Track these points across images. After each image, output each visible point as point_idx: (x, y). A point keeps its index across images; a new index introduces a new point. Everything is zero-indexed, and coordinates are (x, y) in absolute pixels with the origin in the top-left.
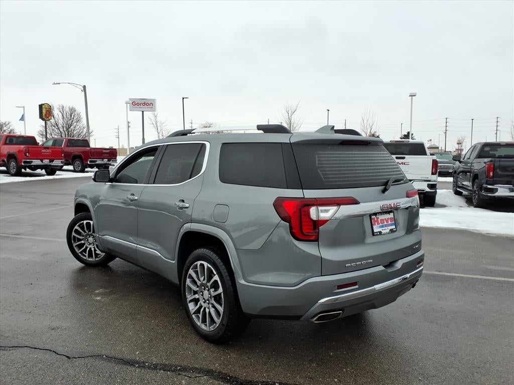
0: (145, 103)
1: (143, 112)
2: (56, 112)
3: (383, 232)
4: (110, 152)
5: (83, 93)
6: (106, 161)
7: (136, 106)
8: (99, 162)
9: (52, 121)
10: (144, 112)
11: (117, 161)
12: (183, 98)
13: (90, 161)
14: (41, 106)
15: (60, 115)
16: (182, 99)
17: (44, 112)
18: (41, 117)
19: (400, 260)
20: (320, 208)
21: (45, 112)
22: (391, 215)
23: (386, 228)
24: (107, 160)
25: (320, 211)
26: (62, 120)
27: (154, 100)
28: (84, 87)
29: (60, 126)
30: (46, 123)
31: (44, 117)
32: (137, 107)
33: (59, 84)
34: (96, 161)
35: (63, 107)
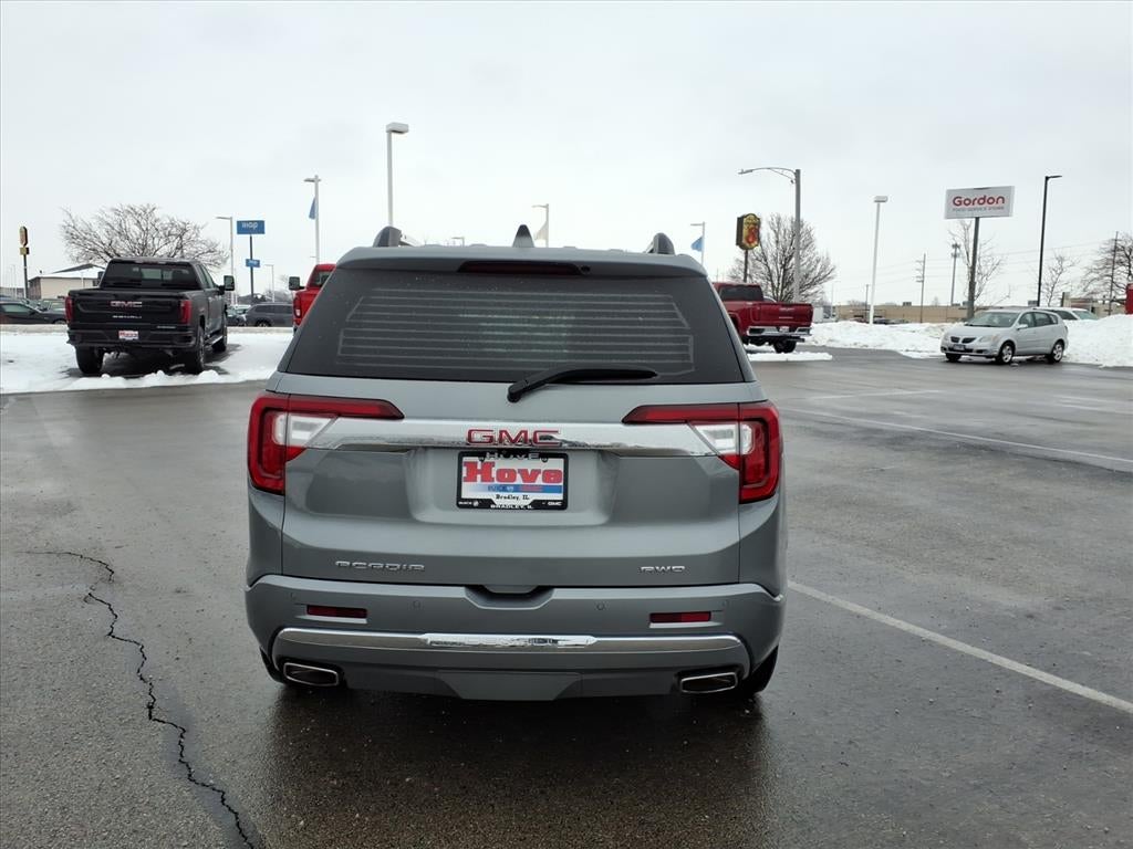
0: (984, 199)
1: (977, 219)
2: (766, 232)
3: (498, 502)
4: (795, 311)
5: (794, 186)
6: (784, 330)
7: (963, 206)
8: (770, 331)
9: (758, 249)
10: (981, 220)
11: (811, 332)
12: (1047, 178)
13: (752, 331)
14: (740, 221)
15: (773, 234)
16: (1044, 179)
17: (745, 232)
18: (739, 242)
19: (556, 590)
20: (294, 418)
21: (747, 232)
22: (556, 464)
23: (520, 495)
24: (787, 328)
25: (291, 425)
26: (774, 245)
27: (1009, 189)
28: (798, 173)
29: (770, 259)
30: (746, 253)
31: (744, 241)
32: (963, 210)
33: (751, 171)
34: (763, 330)
35: (779, 219)
